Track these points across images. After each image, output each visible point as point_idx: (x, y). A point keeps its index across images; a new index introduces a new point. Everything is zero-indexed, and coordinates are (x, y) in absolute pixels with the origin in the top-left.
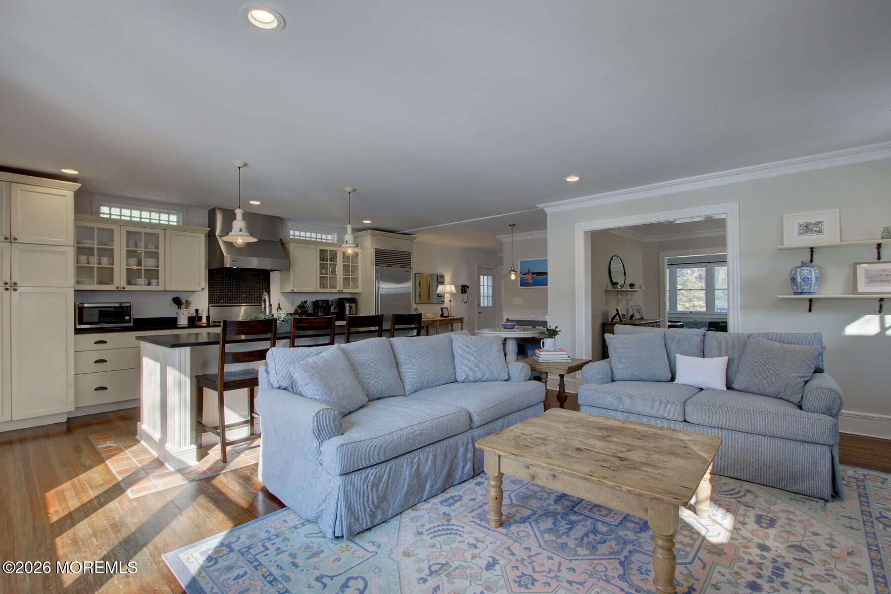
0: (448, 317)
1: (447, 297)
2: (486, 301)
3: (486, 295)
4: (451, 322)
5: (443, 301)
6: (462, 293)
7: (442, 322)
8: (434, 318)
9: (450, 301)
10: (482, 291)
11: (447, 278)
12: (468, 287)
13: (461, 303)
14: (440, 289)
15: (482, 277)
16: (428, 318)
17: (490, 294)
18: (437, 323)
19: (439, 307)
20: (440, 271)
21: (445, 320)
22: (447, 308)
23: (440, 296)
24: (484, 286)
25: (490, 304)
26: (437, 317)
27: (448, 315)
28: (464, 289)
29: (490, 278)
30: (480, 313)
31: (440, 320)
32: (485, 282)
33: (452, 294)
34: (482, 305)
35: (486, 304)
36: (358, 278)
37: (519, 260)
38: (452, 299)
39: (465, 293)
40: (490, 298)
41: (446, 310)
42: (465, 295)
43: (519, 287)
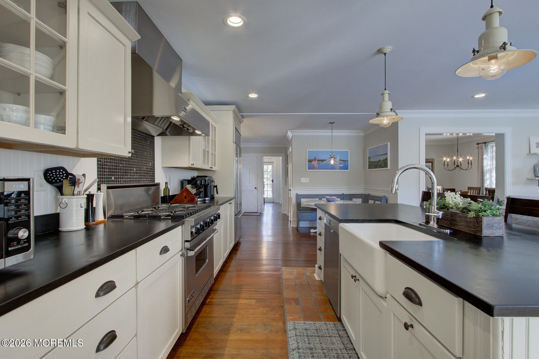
36: (216, 155)
43: (307, 170)
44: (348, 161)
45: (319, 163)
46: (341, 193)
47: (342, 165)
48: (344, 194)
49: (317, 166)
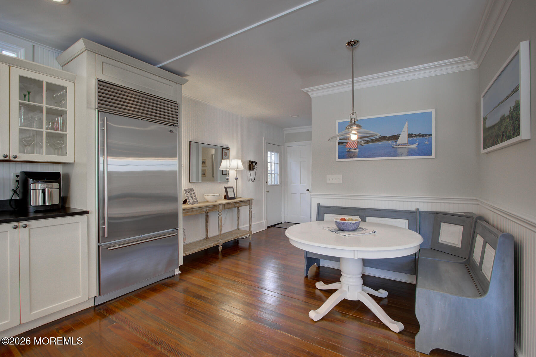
0: (234, 198)
1: (233, 174)
2: (273, 180)
3: (273, 172)
4: (237, 205)
5: (228, 179)
6: (250, 169)
7: (226, 207)
8: (216, 202)
9: (236, 179)
10: (269, 169)
11: (233, 152)
12: (256, 163)
13: (249, 181)
14: (224, 164)
15: (269, 153)
16: (208, 202)
17: (277, 172)
18: (219, 208)
19: (223, 186)
20: (225, 143)
21: (230, 203)
22: (232, 188)
23: (225, 173)
24: (271, 163)
25: (277, 183)
26: (220, 199)
27: (234, 196)
28: (251, 165)
29: (277, 155)
30: (267, 192)
31: (224, 205)
32: (272, 158)
33: (238, 171)
34: (269, 183)
35: (273, 183)
36: (66, 135)
37: (337, 122)
38: (238, 177)
39: (253, 169)
40: (277, 176)
41: (232, 189)
42: (253, 172)
43: (337, 159)
44: (431, 135)
45: (362, 145)
46: (411, 207)
47: (415, 146)
48: (420, 210)
49: (358, 150)
